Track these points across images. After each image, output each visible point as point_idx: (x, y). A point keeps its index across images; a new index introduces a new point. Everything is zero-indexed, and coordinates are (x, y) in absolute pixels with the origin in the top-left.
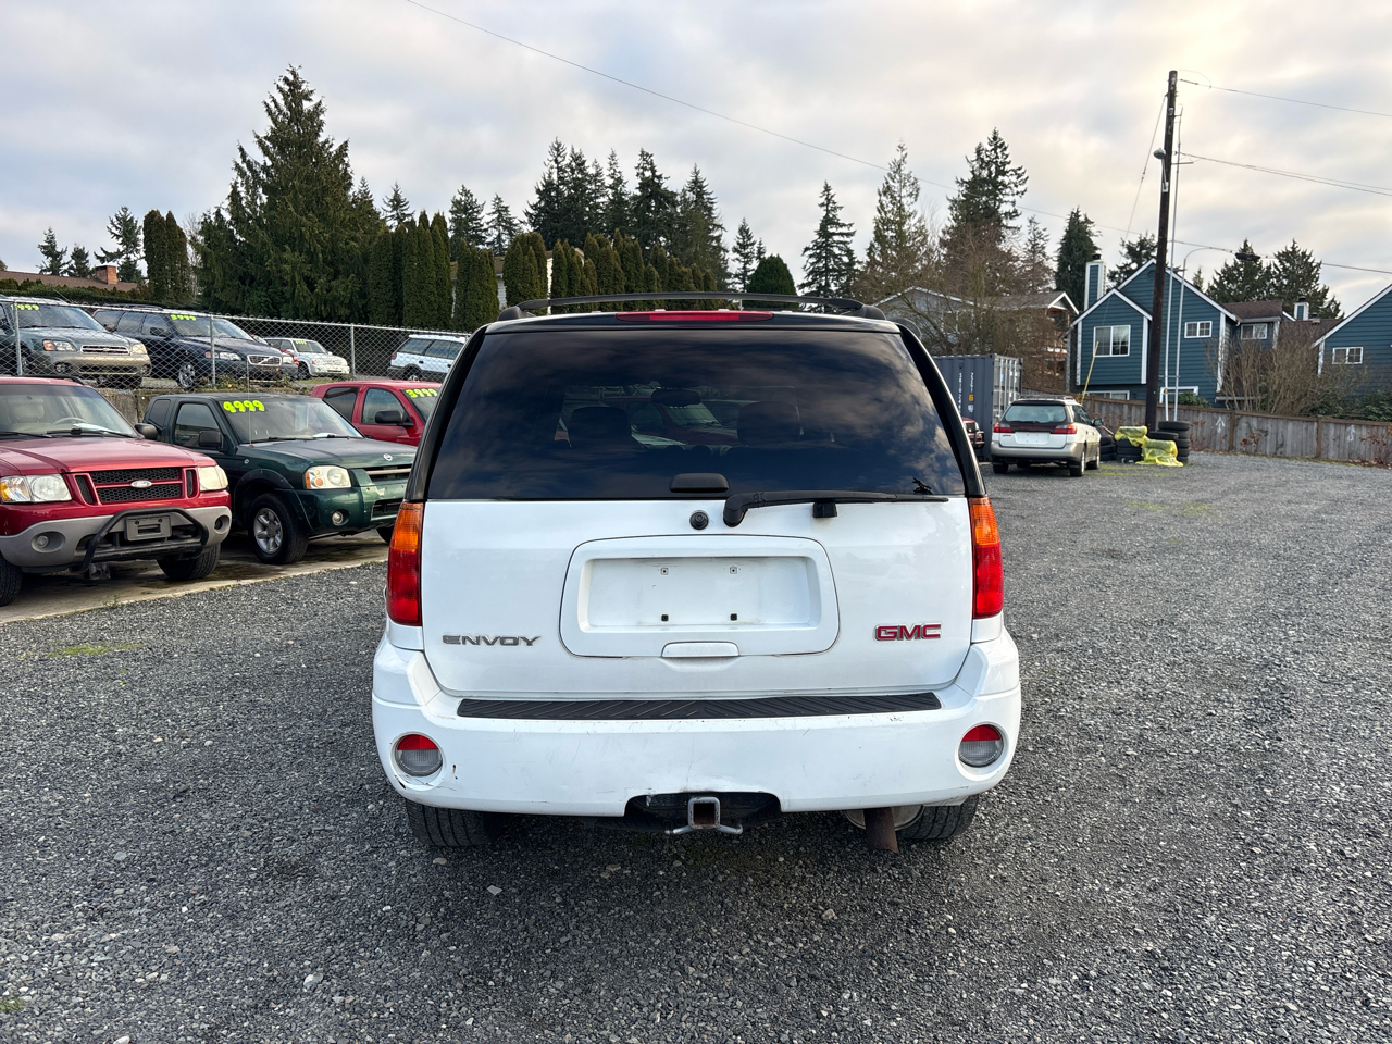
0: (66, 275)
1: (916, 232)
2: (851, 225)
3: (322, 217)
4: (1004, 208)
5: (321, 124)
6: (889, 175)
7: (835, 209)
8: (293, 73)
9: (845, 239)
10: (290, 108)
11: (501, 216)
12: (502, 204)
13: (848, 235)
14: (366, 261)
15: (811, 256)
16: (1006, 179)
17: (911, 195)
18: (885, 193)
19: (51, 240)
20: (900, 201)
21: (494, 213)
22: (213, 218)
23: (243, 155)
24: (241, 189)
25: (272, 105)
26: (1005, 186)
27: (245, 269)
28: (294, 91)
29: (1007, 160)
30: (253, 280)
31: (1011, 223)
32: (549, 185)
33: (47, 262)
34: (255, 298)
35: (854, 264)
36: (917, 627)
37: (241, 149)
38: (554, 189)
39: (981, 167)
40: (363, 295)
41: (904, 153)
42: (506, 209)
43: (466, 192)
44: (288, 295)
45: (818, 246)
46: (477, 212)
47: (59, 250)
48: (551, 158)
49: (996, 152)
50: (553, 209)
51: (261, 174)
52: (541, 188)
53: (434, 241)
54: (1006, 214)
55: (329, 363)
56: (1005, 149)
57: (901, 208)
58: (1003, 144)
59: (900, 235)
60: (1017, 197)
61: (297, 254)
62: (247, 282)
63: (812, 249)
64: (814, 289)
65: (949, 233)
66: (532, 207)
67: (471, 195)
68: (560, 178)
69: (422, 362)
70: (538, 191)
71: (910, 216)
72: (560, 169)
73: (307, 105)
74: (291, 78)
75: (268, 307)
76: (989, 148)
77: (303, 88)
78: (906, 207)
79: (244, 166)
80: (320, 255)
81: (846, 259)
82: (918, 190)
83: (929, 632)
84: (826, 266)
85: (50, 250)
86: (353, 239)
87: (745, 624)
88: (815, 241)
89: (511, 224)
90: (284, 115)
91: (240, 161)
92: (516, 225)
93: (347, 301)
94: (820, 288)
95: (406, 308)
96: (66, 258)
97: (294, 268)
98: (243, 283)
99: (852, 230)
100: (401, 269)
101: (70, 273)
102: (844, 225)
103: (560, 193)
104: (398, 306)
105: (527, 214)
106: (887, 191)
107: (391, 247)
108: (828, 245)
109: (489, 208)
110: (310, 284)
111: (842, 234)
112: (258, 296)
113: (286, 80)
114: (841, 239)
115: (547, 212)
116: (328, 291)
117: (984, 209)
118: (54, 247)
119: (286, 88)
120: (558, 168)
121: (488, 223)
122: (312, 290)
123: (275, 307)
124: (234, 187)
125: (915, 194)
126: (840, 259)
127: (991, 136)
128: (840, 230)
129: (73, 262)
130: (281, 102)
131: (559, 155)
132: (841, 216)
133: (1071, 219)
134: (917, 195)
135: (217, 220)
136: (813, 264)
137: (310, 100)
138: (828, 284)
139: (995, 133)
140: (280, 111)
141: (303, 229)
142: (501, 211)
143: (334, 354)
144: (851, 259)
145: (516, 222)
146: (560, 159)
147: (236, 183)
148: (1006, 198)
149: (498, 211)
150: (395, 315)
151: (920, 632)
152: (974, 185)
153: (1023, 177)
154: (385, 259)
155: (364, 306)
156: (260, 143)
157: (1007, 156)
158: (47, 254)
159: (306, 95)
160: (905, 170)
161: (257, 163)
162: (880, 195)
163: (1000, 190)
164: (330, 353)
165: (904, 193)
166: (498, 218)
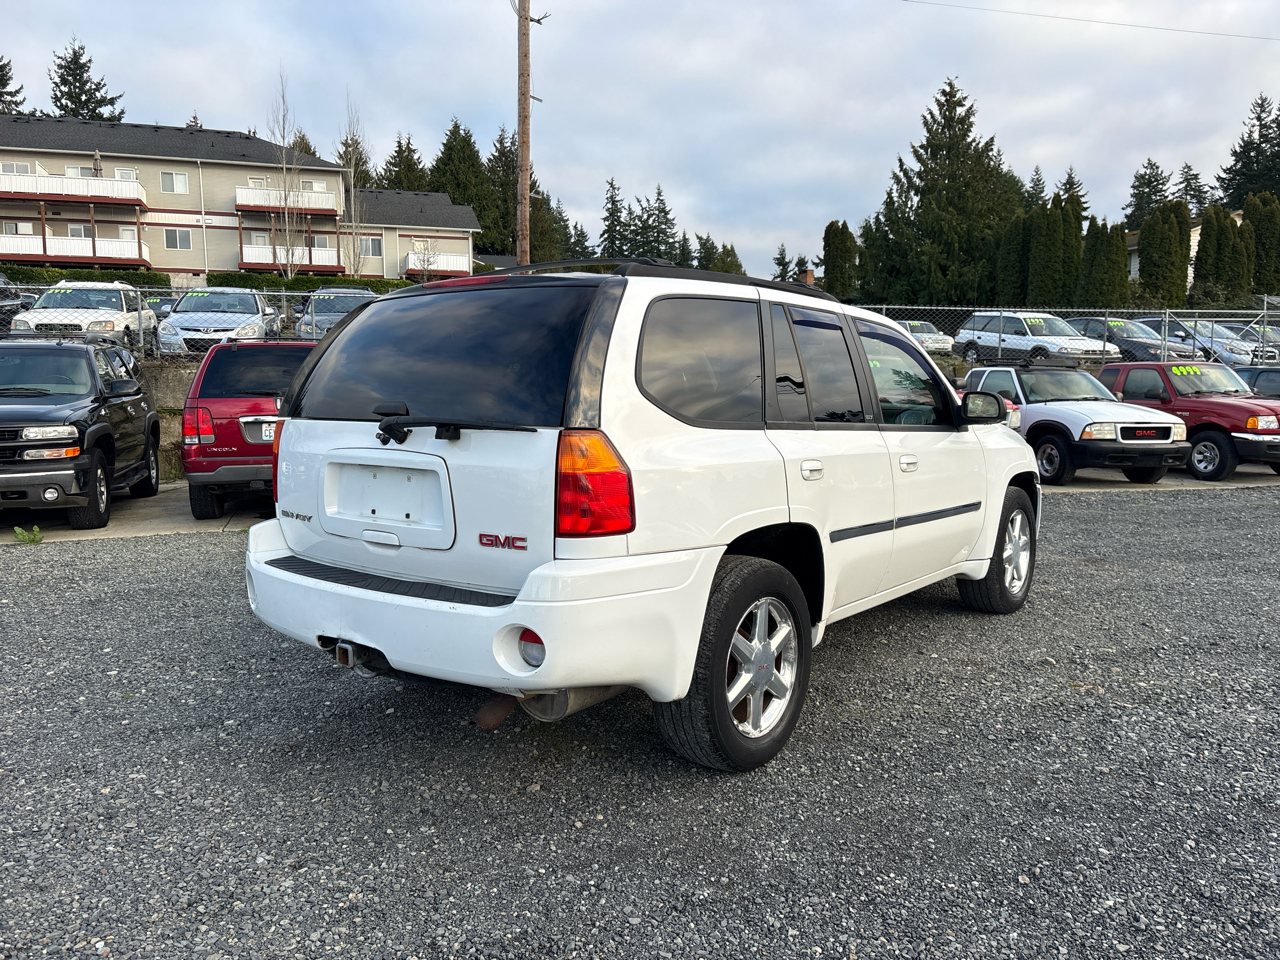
0: (791, 280)
3: (961, 211)
5: (971, 125)
8: (950, 85)
10: (944, 117)
11: (1189, 184)
12: (1192, 173)
14: (998, 246)
19: (782, 253)
21: (1181, 183)
22: (872, 221)
23: (901, 164)
24: (895, 195)
25: (929, 117)
27: (892, 263)
28: (950, 99)
30: (899, 271)
32: (1248, 145)
33: (777, 270)
34: (898, 287)
36: (507, 538)
37: (900, 160)
38: (1254, 149)
40: (992, 277)
42: (1196, 177)
43: (1151, 165)
44: (925, 283)
46: (1161, 184)
47: (787, 260)
48: (1253, 116)
50: (1251, 170)
51: (915, 179)
52: (1238, 149)
53: (1065, 220)
55: (937, 341)
61: (935, 245)
62: (894, 274)
66: (1225, 171)
67: (1157, 168)
68: (1261, 136)
69: (979, 338)
70: (1235, 153)
72: (1262, 126)
73: (960, 111)
74: (948, 89)
75: (908, 294)
77: (958, 96)
79: (901, 175)
80: (956, 245)
83: (519, 544)
85: (781, 261)
86: (989, 227)
87: (413, 522)
89: (1200, 192)
90: (938, 124)
91: (897, 171)
92: (1206, 192)
93: (976, 285)
95: (1030, 287)
96: (792, 266)
97: (931, 258)
98: (891, 276)
100: (1029, 250)
101: (794, 279)
103: (1260, 151)
104: (1023, 286)
105: (1219, 179)
107: (1021, 231)
109: (1177, 178)
110: (944, 270)
112: (900, 286)
113: (944, 93)
115: (1243, 174)
116: (960, 276)
118: (784, 258)
119: (943, 99)
120: (1261, 125)
121: (1173, 194)
122: (945, 275)
123: (915, 295)
124: (889, 194)
129: (797, 269)
130: (936, 112)
131: (1263, 111)
135: (875, 223)
137: (963, 105)
140: (935, 120)
141: (943, 223)
142: (1190, 179)
143: (945, 334)
145: (1207, 188)
146: (1264, 115)
147: (891, 189)
149: (1186, 180)
150: (1020, 295)
151: (510, 542)
154: (1015, 243)
155: (992, 289)
156: (915, 152)
158: (779, 264)
159: (960, 101)
161: (912, 170)
164: (941, 333)
166: (1186, 186)
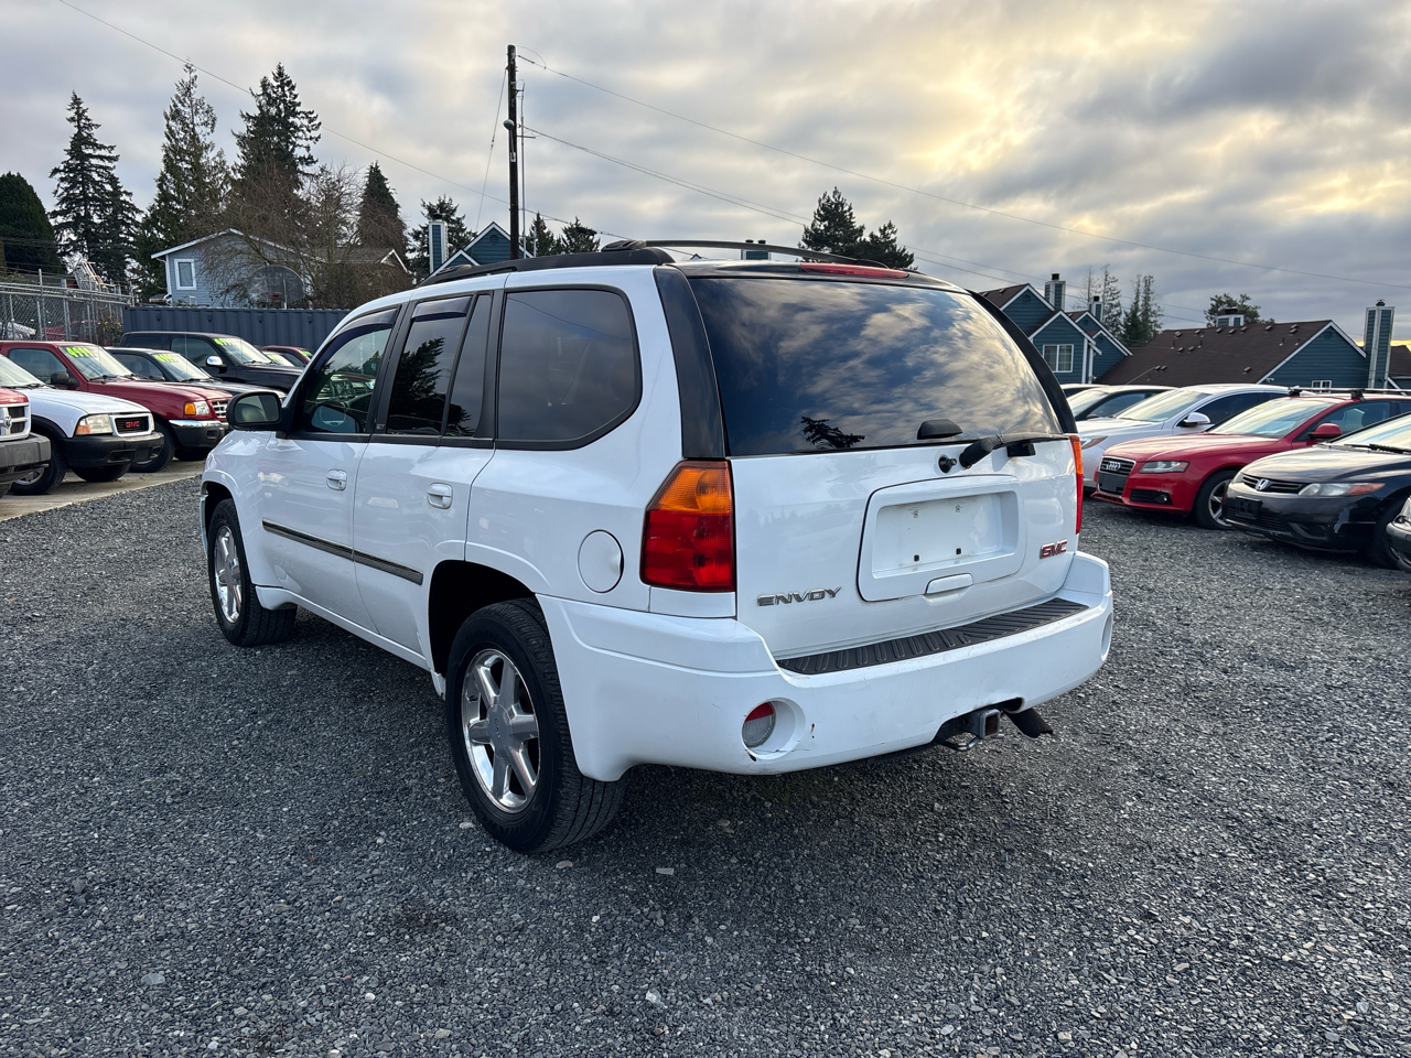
1: (215, 167)
2: (112, 148)
4: (300, 152)
6: (177, 97)
7: (90, 126)
9: (107, 163)
13: (110, 159)
15: (62, 180)
16: (297, 121)
17: (206, 124)
18: (173, 118)
20: (193, 130)
26: (297, 129)
29: (297, 100)
31: (307, 169)
35: (121, 194)
39: (268, 103)
41: (193, 75)
45: (68, 168)
49: (283, 90)
54: (300, 159)
56: (293, 88)
57: (194, 137)
58: (290, 82)
59: (197, 168)
60: (310, 143)
63: (63, 171)
64: (70, 220)
65: (240, 172)
71: (207, 148)
76: (275, 84)
78: (200, 137)
81: (108, 188)
82: (214, 120)
84: (83, 192)
87: (965, 556)
88: (67, 162)
94: (78, 218)
99: (114, 154)
102: (101, 147)
106: (176, 115)
108: (85, 168)
111: (101, 158)
114: (101, 163)
117: (277, 150)
125: (212, 123)
126: (103, 187)
127: (276, 72)
128: (98, 152)
132: (98, 135)
133: (371, 173)
134: (213, 125)
136: (66, 189)
138: (88, 215)
139: (280, 68)
144: (116, 188)
148: (299, 142)
152: (262, 123)
153: (316, 122)
157: (296, 96)
160: (196, 94)
162: (168, 119)
163: (291, 132)
165: (197, 120)
